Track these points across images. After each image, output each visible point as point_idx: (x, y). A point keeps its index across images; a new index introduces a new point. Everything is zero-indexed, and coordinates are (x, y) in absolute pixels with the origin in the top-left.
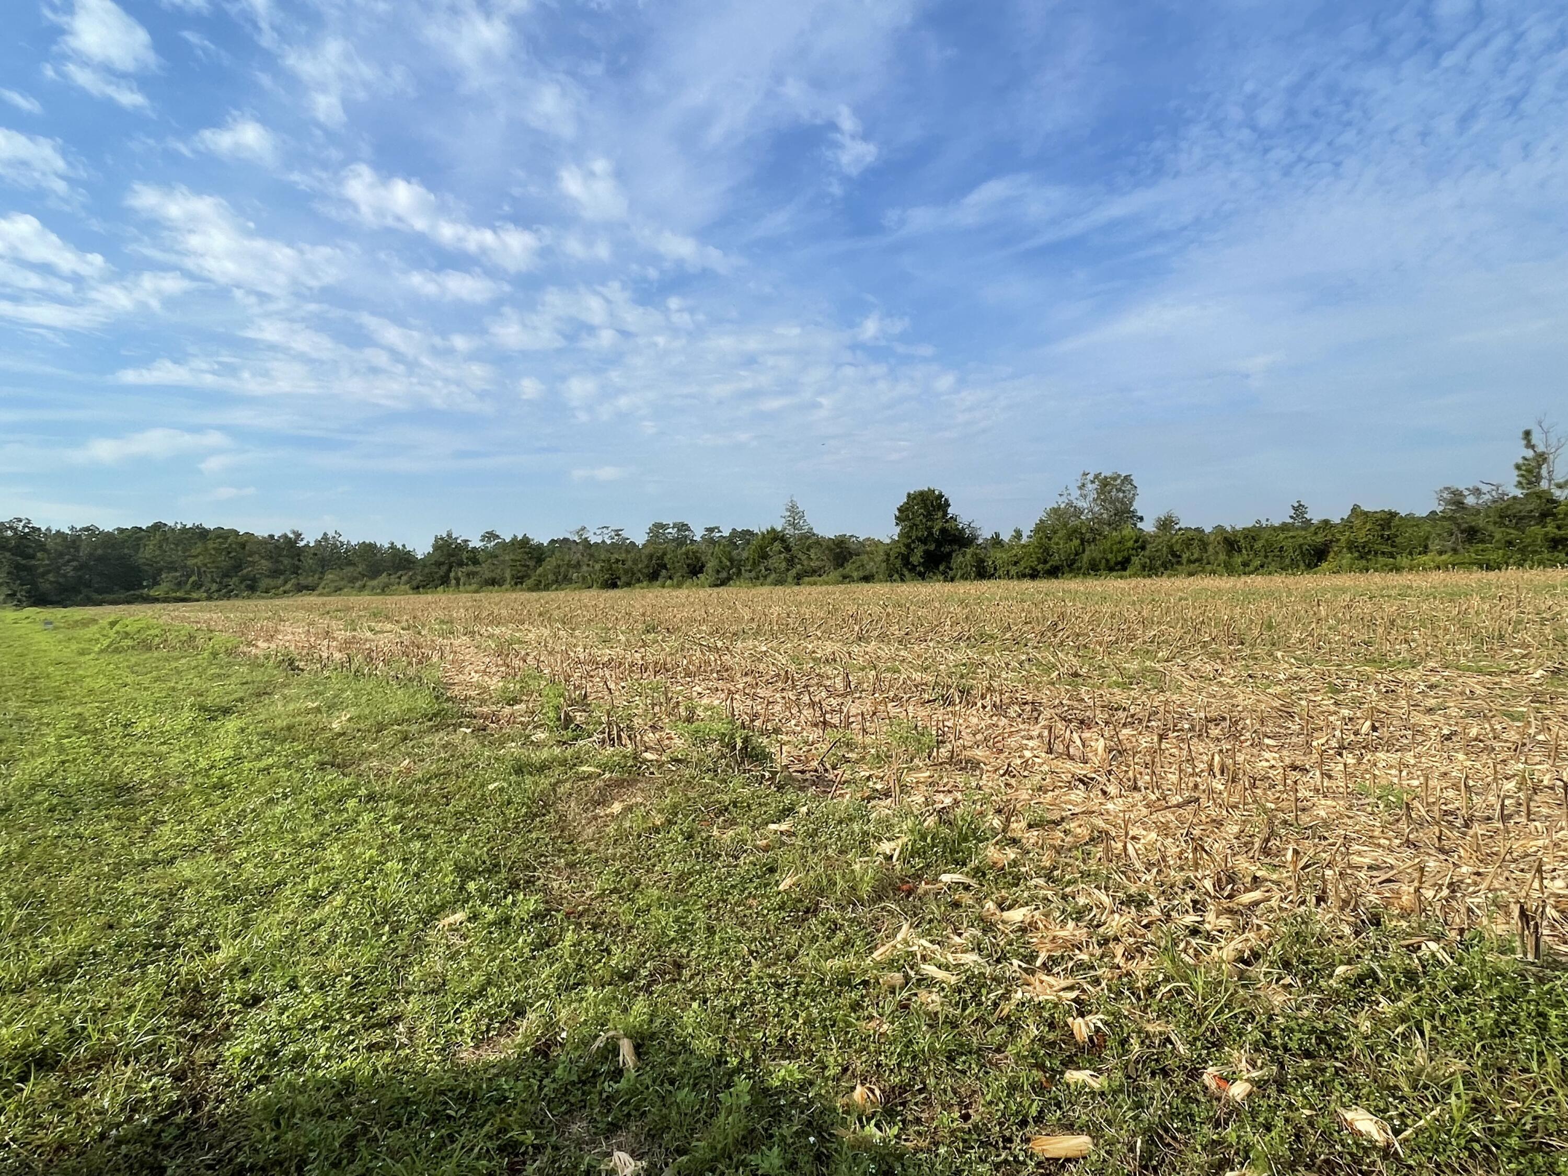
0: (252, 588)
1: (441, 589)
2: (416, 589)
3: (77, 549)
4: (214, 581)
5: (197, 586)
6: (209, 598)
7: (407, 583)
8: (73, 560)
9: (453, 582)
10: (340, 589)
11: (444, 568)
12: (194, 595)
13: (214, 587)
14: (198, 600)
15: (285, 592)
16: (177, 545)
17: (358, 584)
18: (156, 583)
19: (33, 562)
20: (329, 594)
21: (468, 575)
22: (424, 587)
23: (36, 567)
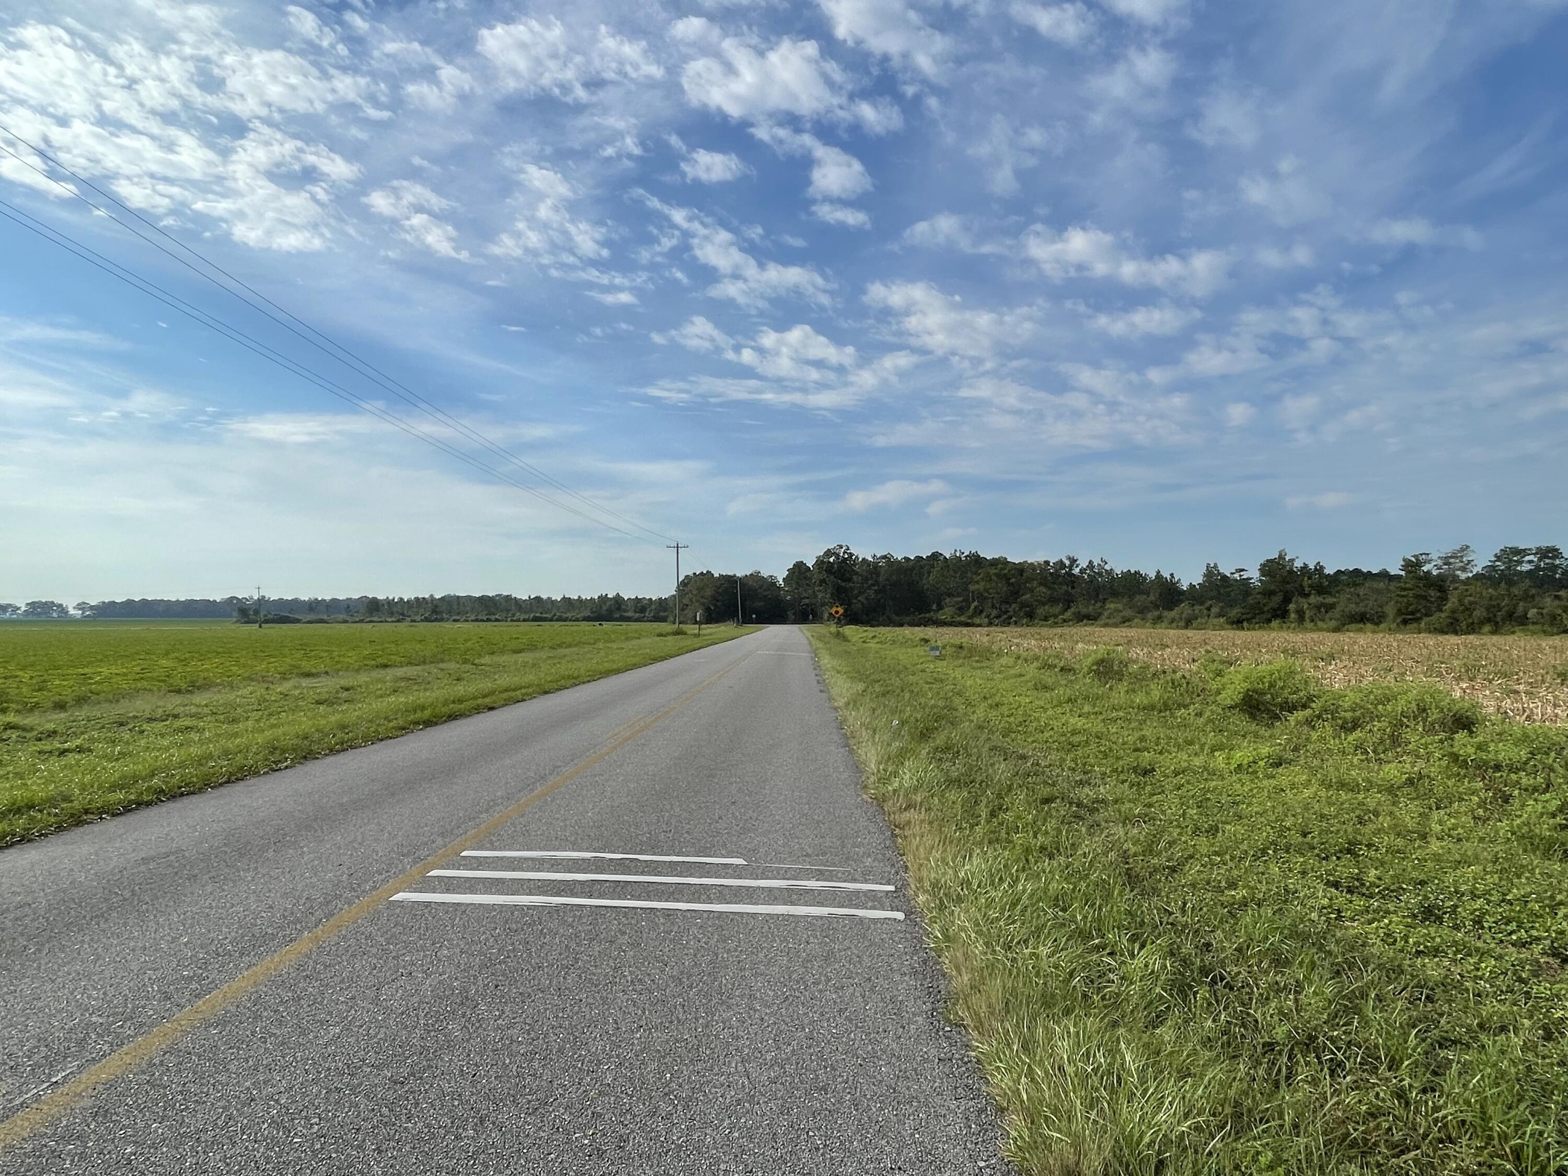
0: (1031, 616)
1: (1275, 623)
2: (1238, 623)
3: (878, 575)
4: (993, 607)
5: (979, 612)
6: (990, 624)
7: (1219, 615)
8: (874, 585)
9: (1293, 616)
10: (1129, 620)
11: (1277, 599)
12: (977, 620)
13: (995, 613)
14: (980, 625)
15: (1065, 621)
16: (955, 572)
17: (1150, 616)
18: (940, 608)
19: (851, 585)
20: (1116, 625)
21: (1318, 607)
22: (1248, 620)
23: (852, 589)
